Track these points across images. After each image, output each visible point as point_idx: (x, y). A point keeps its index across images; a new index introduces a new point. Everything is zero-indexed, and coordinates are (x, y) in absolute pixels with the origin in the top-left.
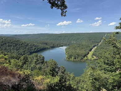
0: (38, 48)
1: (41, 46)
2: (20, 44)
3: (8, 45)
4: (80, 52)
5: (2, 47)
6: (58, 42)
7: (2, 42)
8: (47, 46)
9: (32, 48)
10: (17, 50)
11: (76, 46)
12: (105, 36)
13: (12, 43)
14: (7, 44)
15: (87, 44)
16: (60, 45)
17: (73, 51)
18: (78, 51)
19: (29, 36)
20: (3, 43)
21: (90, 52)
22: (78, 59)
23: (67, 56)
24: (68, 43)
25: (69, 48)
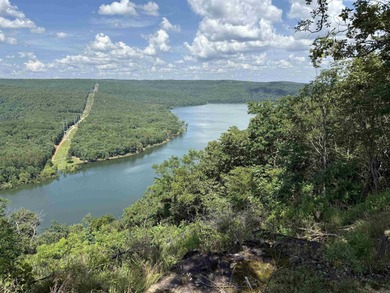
4: (20, 151)
12: (96, 89)
15: (41, 120)
18: (13, 150)
21: (58, 147)
22: (18, 178)
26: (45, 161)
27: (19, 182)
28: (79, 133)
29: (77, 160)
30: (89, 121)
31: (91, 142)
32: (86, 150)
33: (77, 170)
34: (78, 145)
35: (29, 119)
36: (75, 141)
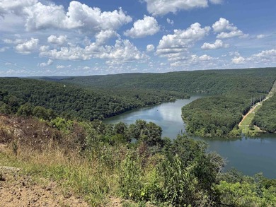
1: (127, 100)
2: (83, 97)
3: (60, 99)
4: (220, 115)
5: (48, 103)
6: (163, 92)
7: (48, 93)
8: (139, 102)
10: (77, 110)
11: (208, 101)
13: (66, 95)
14: (58, 97)
15: (236, 97)
16: (169, 99)
17: (204, 114)
18: (216, 114)
20: (49, 95)
21: (244, 117)
22: (216, 132)
23: (187, 126)
24: (188, 95)
25: (191, 106)
26: (234, 125)
27: (216, 135)
28: (262, 109)
29: (257, 129)
30: (272, 100)
31: (271, 117)
32: (266, 122)
33: (256, 136)
34: (260, 118)
35: (229, 96)
36: (258, 114)
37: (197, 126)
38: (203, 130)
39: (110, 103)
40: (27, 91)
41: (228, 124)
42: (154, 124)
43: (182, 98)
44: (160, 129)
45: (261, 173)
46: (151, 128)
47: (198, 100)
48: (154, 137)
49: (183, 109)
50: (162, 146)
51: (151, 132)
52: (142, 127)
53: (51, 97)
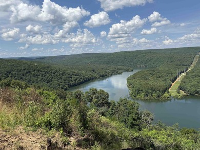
0: (81, 79)
1: (85, 74)
2: (51, 72)
3: (34, 74)
4: (155, 83)
5: (24, 78)
6: (113, 67)
7: (24, 70)
8: (94, 75)
9: (71, 77)
10: (48, 82)
11: (146, 72)
13: (39, 71)
15: (167, 69)
16: (117, 72)
17: (143, 82)
18: (152, 82)
19: (64, 59)
20: (25, 71)
21: (173, 84)
22: (152, 96)
23: (131, 92)
24: (131, 69)
25: (134, 77)
26: (165, 90)
27: (152, 98)
28: (186, 77)
29: (183, 93)
30: (193, 71)
31: (192, 84)
32: (189, 87)
33: (182, 98)
34: (184, 84)
35: (161, 68)
36: (183, 82)
37: (138, 91)
38: (143, 94)
39: (73, 76)
40: (8, 69)
41: (161, 90)
42: (103, 91)
43: (127, 71)
44: (107, 94)
45: (177, 124)
46: (101, 93)
47: (138, 72)
48: (103, 101)
49: (128, 79)
50: (109, 107)
51: (101, 97)
52: (94, 93)
53: (27, 73)
